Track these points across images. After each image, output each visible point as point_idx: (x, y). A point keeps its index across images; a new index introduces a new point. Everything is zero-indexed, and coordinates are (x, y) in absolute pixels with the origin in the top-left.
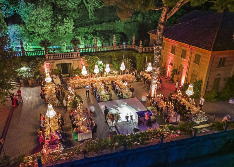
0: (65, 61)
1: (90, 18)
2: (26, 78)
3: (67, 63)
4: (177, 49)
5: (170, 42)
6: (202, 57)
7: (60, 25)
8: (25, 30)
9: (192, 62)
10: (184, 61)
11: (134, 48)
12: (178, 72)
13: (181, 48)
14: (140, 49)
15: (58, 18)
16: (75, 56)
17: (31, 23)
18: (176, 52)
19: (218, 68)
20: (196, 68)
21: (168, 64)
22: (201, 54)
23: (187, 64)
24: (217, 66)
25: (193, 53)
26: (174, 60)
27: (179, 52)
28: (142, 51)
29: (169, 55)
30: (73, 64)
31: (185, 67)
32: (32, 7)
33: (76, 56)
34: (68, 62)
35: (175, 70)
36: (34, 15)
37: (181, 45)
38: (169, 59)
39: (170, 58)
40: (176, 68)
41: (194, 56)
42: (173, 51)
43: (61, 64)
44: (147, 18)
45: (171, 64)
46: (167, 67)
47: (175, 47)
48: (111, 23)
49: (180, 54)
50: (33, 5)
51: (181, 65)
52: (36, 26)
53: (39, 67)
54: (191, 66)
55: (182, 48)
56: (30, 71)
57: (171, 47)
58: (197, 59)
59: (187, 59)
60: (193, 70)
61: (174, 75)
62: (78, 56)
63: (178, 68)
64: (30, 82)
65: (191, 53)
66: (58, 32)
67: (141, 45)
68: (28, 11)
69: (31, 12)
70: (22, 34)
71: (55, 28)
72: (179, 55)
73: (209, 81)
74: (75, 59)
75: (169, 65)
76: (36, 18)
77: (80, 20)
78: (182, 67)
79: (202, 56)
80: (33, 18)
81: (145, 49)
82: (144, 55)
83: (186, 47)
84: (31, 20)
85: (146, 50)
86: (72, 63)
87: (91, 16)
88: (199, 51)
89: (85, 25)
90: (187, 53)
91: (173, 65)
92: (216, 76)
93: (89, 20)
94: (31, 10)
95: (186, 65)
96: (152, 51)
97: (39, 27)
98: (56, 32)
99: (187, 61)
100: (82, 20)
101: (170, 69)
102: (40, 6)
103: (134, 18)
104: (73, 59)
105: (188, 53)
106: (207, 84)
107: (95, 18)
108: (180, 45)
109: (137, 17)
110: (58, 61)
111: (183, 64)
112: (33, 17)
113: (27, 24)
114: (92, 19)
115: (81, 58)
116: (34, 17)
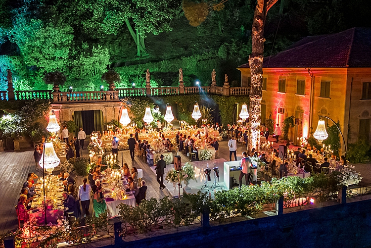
0: (90, 106)
1: (139, 54)
2: (9, 135)
3: (93, 111)
4: (289, 83)
5: (275, 74)
6: (332, 84)
7: (85, 56)
8: (21, 65)
9: (316, 98)
10: (303, 99)
11: (215, 91)
12: (294, 121)
13: (295, 79)
14: (225, 90)
15: (83, 46)
16: (108, 97)
17: (32, 52)
18: (287, 88)
19: (363, 100)
20: (324, 106)
21: (276, 113)
22: (331, 80)
23: (308, 103)
24: (361, 98)
25: (316, 81)
26: (285, 102)
27: (291, 87)
28: (230, 94)
29: (276, 96)
30: (104, 112)
31: (306, 109)
32: (37, 24)
33: (111, 98)
34: (95, 109)
35: (289, 118)
36: (39, 38)
37: (294, 74)
38: (277, 102)
39: (278, 100)
40: (290, 116)
41: (318, 85)
42: (282, 86)
43: (82, 112)
44: (234, 53)
45: (281, 111)
46: (275, 118)
47: (284, 81)
48: (175, 60)
49: (294, 89)
50: (40, 21)
51: (299, 108)
52: (41, 56)
53: (38, 115)
54: (315, 105)
55: (297, 79)
56: (19, 121)
57: (277, 82)
58: (325, 90)
59: (308, 94)
60: (320, 111)
61: (288, 128)
62: (114, 98)
63: (293, 114)
64: (16, 144)
65: (313, 82)
66: (81, 69)
67: (227, 82)
68: (29, 32)
69: (34, 32)
70: (14, 71)
71: (75, 62)
72: (292, 92)
73: (351, 124)
74: (109, 103)
75: (278, 114)
76: (43, 44)
77: (122, 57)
78: (299, 110)
79: (333, 81)
80: (38, 43)
81: (235, 90)
82: (232, 99)
83: (304, 74)
84: (33, 47)
85: (236, 93)
86: (103, 109)
87: (141, 51)
88: (326, 75)
89: (129, 64)
90: (306, 83)
91: (284, 112)
92: (361, 114)
93: (138, 57)
94: (35, 29)
95: (307, 105)
96: (246, 94)
97: (46, 59)
98: (77, 69)
99: (308, 97)
100: (125, 58)
101: (280, 119)
102: (51, 24)
103: (213, 53)
104: (106, 104)
105: (308, 84)
106: (349, 130)
107: (147, 55)
108: (292, 74)
109: (217, 52)
110: (76, 105)
111: (302, 105)
112: (38, 41)
113: (25, 54)
114: (143, 56)
115: (121, 101)
116: (40, 42)
